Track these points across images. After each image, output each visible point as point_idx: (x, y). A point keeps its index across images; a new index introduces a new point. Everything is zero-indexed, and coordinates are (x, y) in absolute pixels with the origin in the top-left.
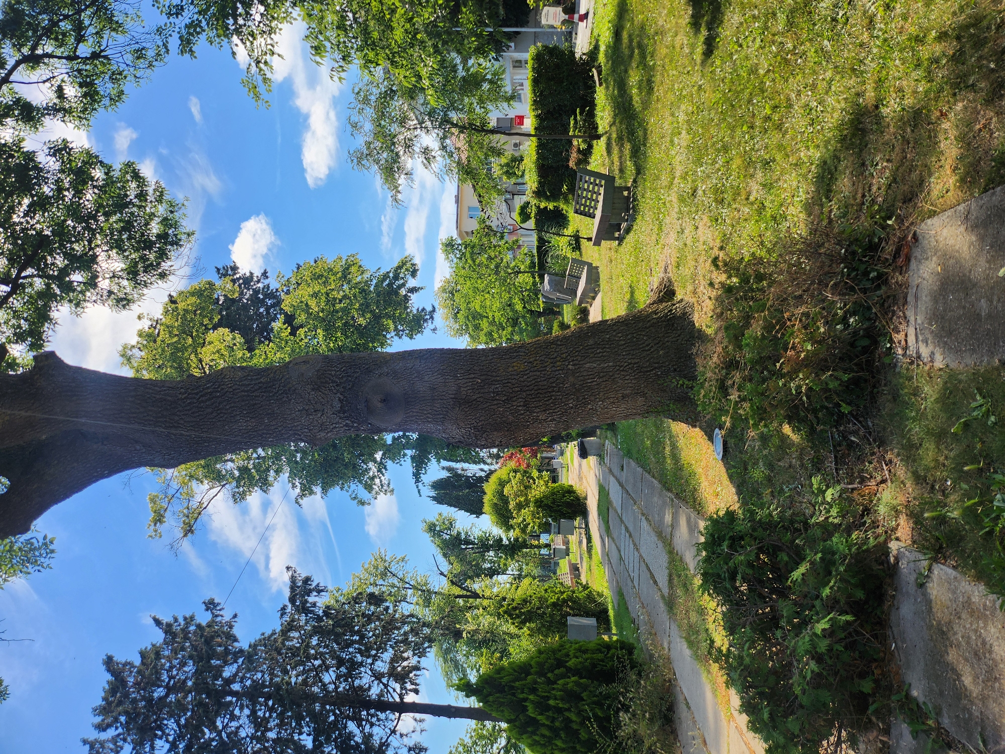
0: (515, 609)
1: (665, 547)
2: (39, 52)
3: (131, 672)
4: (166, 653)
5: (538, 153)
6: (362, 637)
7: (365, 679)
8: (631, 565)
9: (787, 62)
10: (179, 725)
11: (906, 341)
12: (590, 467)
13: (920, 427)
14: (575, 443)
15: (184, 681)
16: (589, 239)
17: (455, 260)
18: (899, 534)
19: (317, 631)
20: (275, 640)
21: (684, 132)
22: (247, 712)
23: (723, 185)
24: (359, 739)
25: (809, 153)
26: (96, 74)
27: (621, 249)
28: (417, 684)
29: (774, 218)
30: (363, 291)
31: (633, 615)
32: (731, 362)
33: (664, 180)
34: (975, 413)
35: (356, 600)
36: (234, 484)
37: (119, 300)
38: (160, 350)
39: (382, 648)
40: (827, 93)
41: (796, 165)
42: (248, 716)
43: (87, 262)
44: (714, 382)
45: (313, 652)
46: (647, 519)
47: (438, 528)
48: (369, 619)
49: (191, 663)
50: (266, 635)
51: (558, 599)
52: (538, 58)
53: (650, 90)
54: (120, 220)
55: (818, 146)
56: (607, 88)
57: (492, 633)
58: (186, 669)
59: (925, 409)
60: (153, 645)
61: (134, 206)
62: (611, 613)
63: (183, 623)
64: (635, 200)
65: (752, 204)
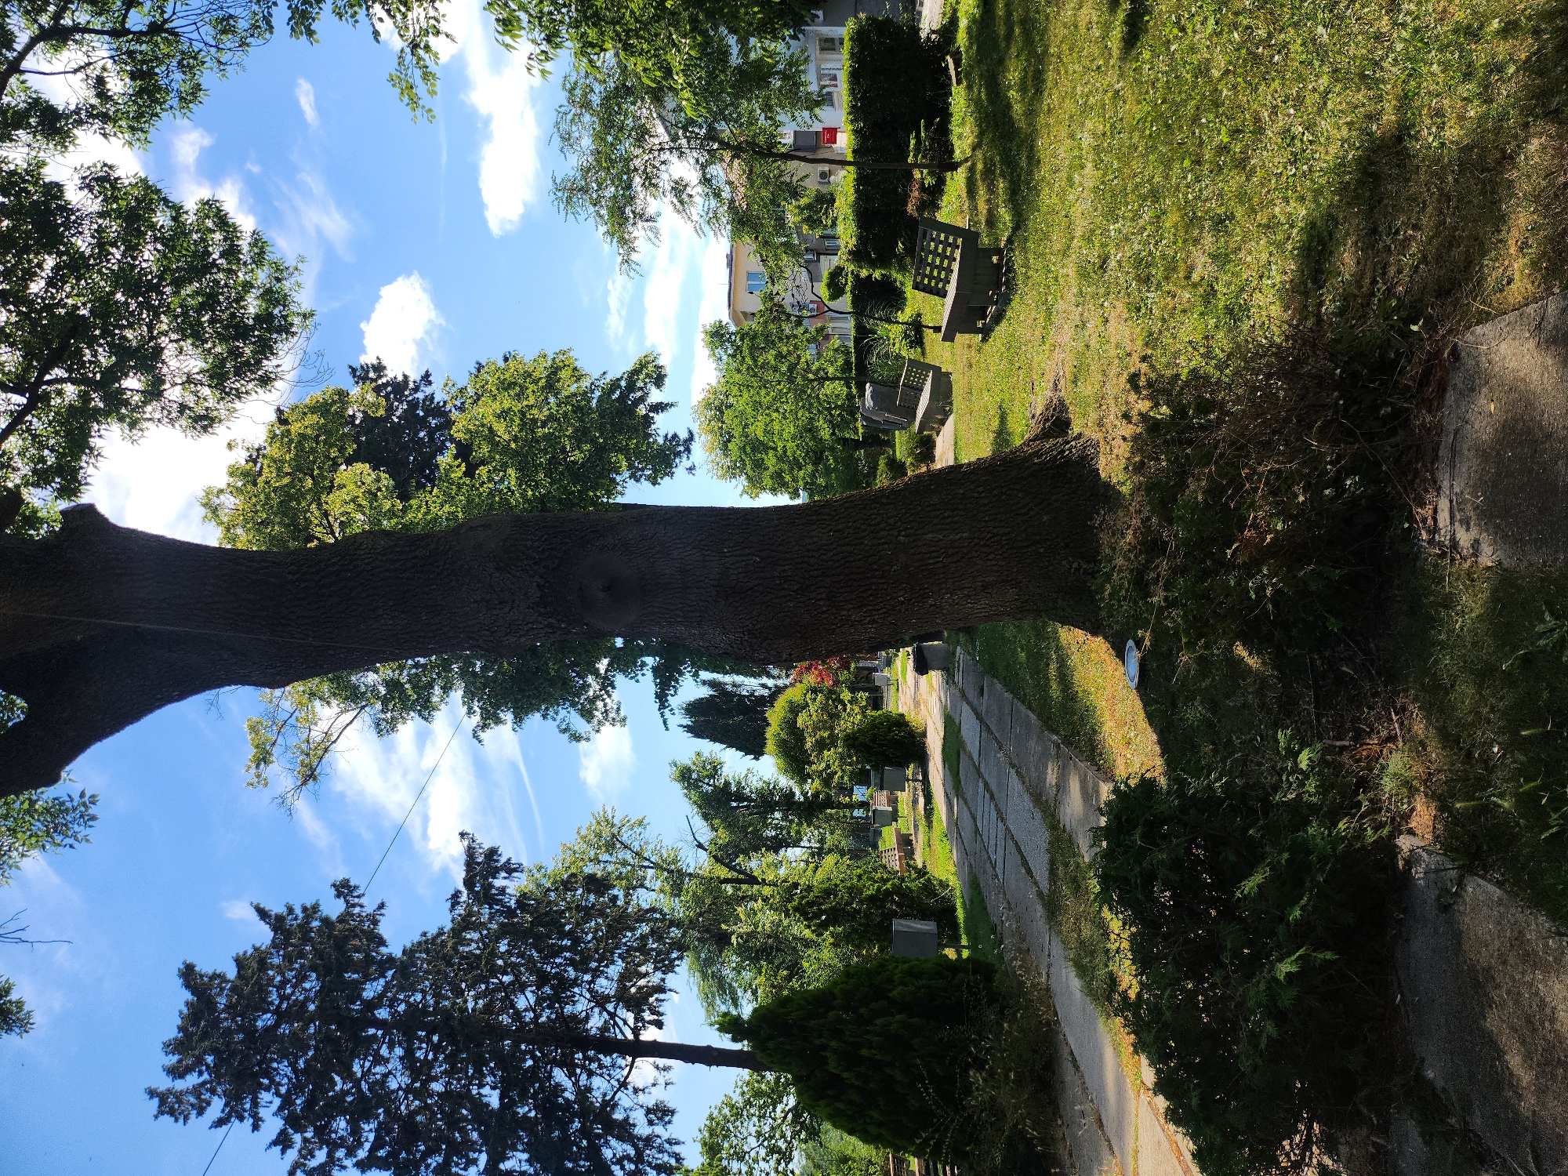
0: (811, 904)
1: (1044, 818)
2: (67, 21)
3: (222, 989)
4: (276, 961)
5: (857, 191)
6: (577, 941)
7: (581, 1006)
8: (993, 842)
9: (1256, 59)
10: (295, 1070)
11: (1435, 520)
12: (932, 686)
13: (1452, 659)
14: (910, 649)
15: (303, 1005)
16: (937, 329)
17: (725, 357)
18: (1413, 825)
19: (504, 931)
20: (444, 944)
21: (1090, 165)
22: (399, 1051)
23: (1150, 253)
24: (569, 1095)
25: (1289, 209)
26: (157, 58)
27: (986, 347)
28: (660, 1014)
29: (1229, 311)
30: (577, 409)
31: (995, 919)
32: (1154, 542)
33: (1057, 241)
34: (1542, 642)
35: (567, 885)
36: (379, 706)
37: (197, 419)
38: (262, 497)
39: (606, 959)
40: (1319, 112)
41: (1268, 226)
42: (401, 1058)
43: (147, 359)
44: (1126, 574)
45: (500, 962)
46: (1017, 772)
47: (694, 776)
48: (588, 913)
49: (314, 975)
50: (429, 936)
51: (879, 889)
52: (859, 37)
53: (1039, 91)
54: (197, 293)
55: (1302, 199)
56: (969, 88)
57: (776, 937)
58: (307, 985)
59: (1462, 629)
60: (256, 949)
61: (219, 270)
62: (960, 914)
63: (301, 915)
64: (1010, 269)
65: (1195, 286)
